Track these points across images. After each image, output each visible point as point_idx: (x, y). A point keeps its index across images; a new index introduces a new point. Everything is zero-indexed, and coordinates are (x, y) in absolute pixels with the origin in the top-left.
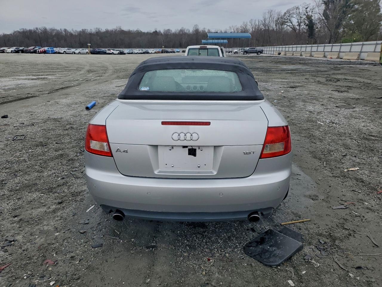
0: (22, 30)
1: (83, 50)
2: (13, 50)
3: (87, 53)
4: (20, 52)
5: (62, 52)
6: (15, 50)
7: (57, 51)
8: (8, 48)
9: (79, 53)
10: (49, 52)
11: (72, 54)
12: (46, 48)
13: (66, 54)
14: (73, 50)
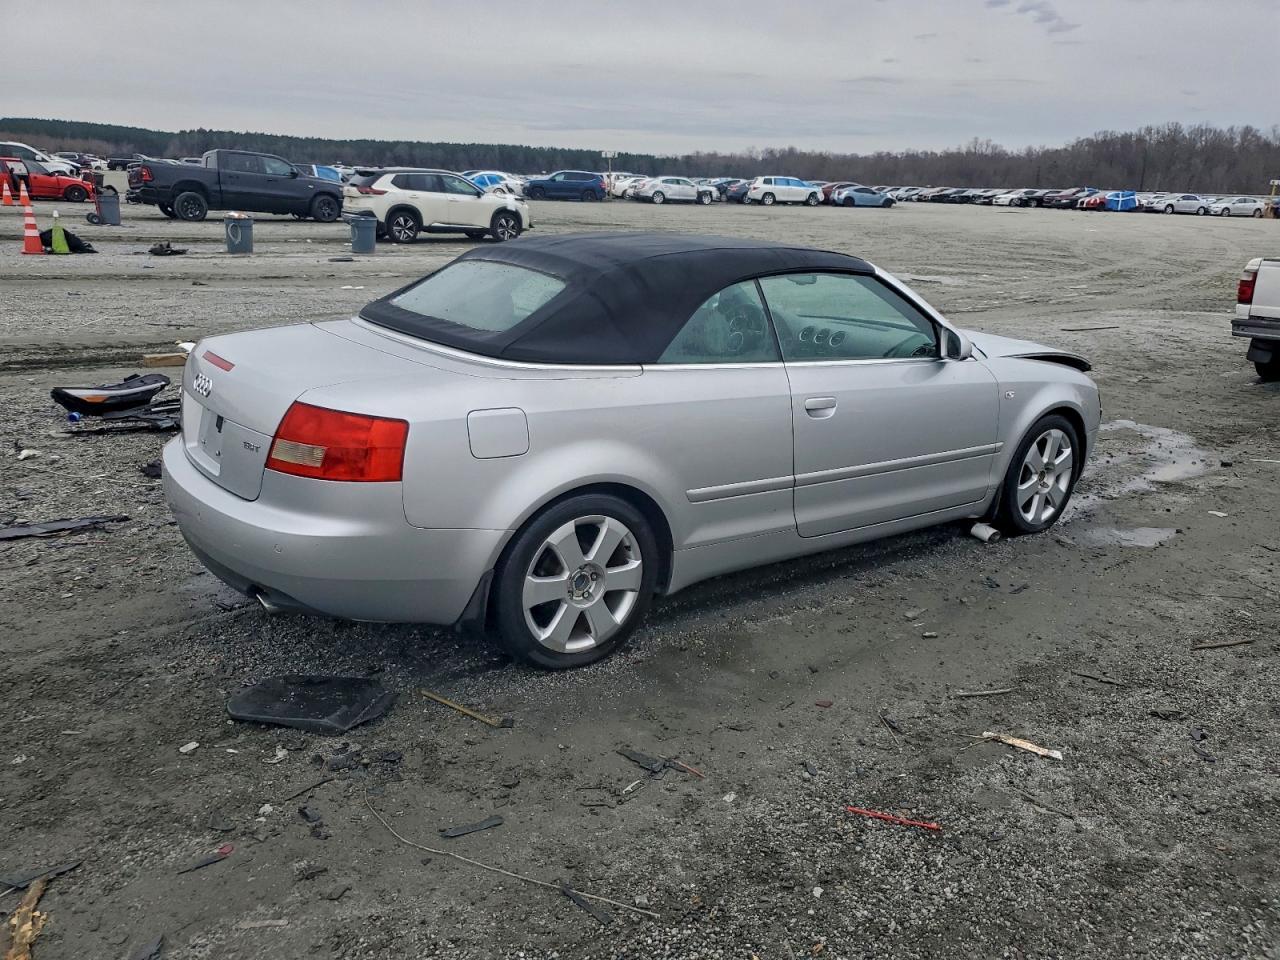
0: (1100, 138)
1: (1245, 201)
2: (1014, 196)
3: (1257, 213)
4: (1034, 204)
5: (1162, 207)
6: (1020, 199)
7: (1144, 202)
8: (1006, 191)
9: (1226, 213)
10: (1115, 205)
11: (1197, 214)
12: (1109, 195)
13: (1173, 212)
14: (1203, 201)
